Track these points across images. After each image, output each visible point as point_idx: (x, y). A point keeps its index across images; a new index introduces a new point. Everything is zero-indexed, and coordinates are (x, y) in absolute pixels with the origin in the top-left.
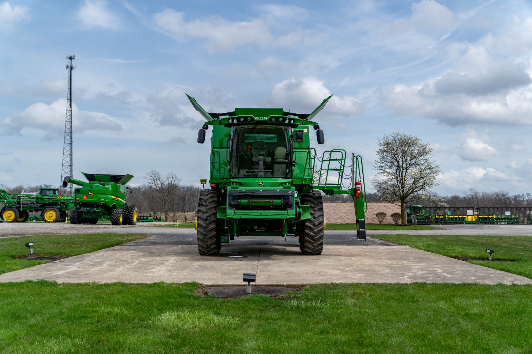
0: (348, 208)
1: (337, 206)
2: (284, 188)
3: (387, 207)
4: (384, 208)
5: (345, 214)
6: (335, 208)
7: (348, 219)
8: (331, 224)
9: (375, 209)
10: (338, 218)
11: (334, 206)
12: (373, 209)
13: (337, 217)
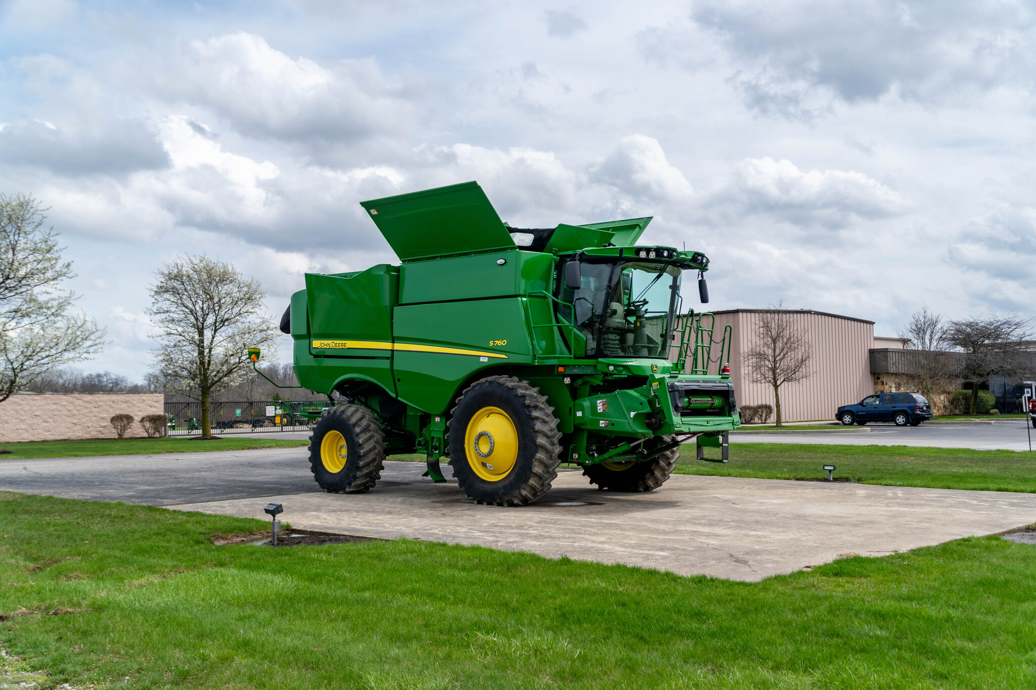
0: (48, 407)
1: (23, 403)
2: (722, 378)
3: (129, 403)
4: (124, 406)
5: (41, 421)
6: (18, 408)
7: (46, 431)
8: (8, 443)
9: (105, 407)
10: (24, 429)
11: (16, 402)
12: (100, 408)
13: (23, 426)
